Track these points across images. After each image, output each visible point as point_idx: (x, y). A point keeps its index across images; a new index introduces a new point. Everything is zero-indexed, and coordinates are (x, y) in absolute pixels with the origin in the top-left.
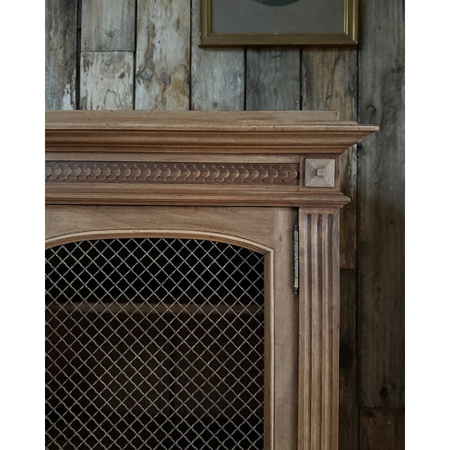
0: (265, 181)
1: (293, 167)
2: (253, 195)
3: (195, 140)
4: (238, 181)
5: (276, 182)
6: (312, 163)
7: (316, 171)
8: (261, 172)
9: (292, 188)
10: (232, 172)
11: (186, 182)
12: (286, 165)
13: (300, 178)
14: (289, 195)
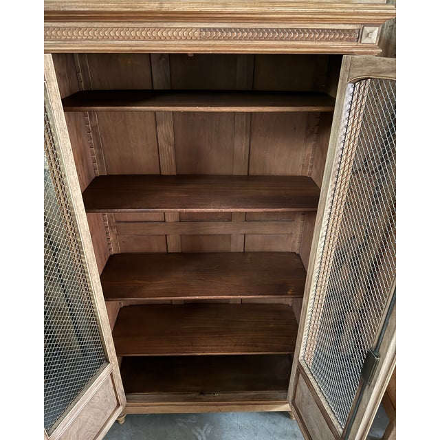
0: (341, 40)
1: (357, 31)
2: (334, 48)
3: (310, 16)
4: (327, 40)
5: (347, 40)
6: (367, 29)
7: (368, 34)
8: (340, 34)
9: (354, 44)
10: (325, 34)
11: (301, 40)
12: (353, 30)
13: (359, 39)
14: (353, 48)
